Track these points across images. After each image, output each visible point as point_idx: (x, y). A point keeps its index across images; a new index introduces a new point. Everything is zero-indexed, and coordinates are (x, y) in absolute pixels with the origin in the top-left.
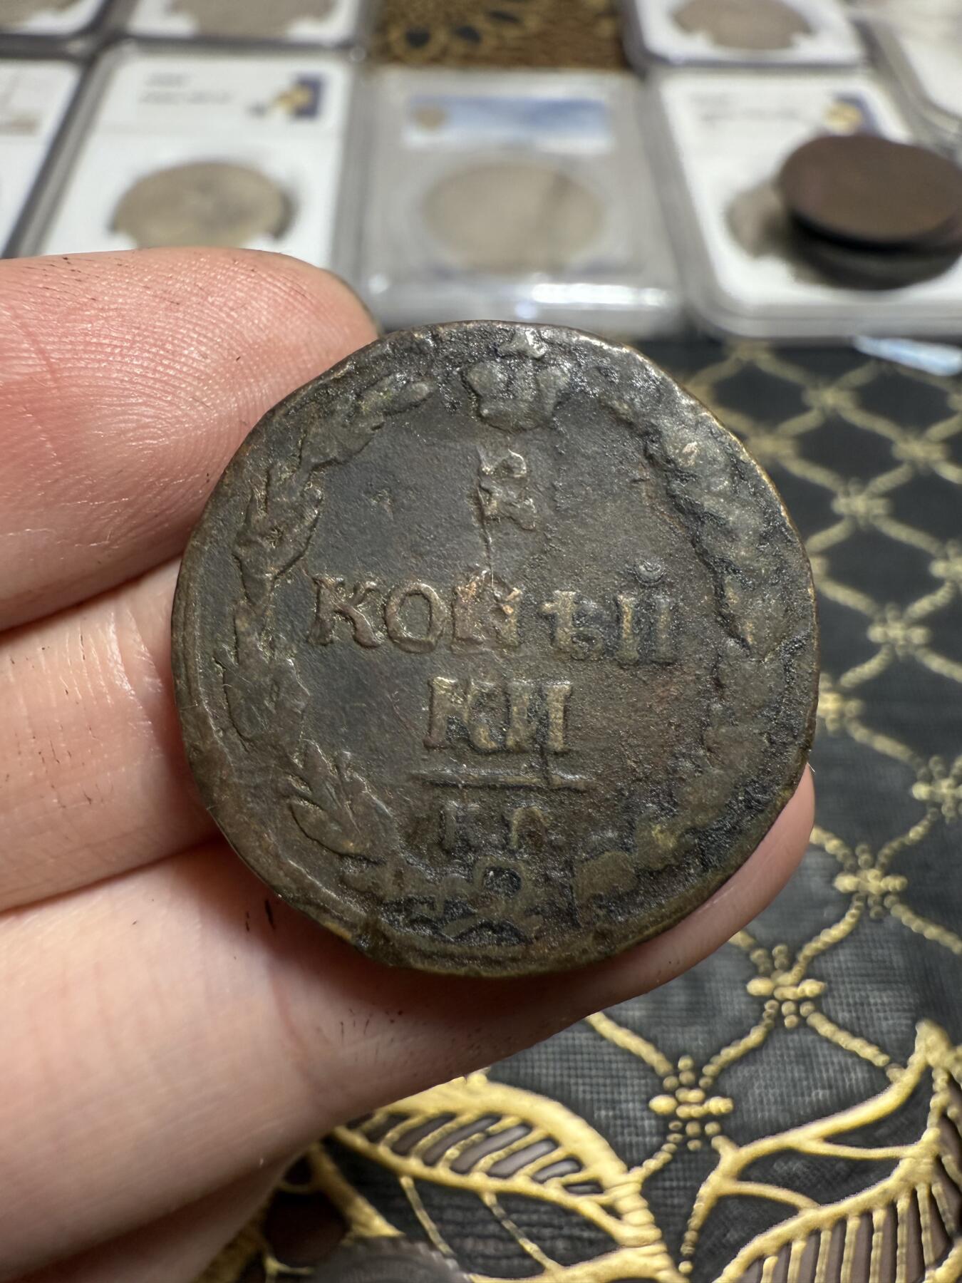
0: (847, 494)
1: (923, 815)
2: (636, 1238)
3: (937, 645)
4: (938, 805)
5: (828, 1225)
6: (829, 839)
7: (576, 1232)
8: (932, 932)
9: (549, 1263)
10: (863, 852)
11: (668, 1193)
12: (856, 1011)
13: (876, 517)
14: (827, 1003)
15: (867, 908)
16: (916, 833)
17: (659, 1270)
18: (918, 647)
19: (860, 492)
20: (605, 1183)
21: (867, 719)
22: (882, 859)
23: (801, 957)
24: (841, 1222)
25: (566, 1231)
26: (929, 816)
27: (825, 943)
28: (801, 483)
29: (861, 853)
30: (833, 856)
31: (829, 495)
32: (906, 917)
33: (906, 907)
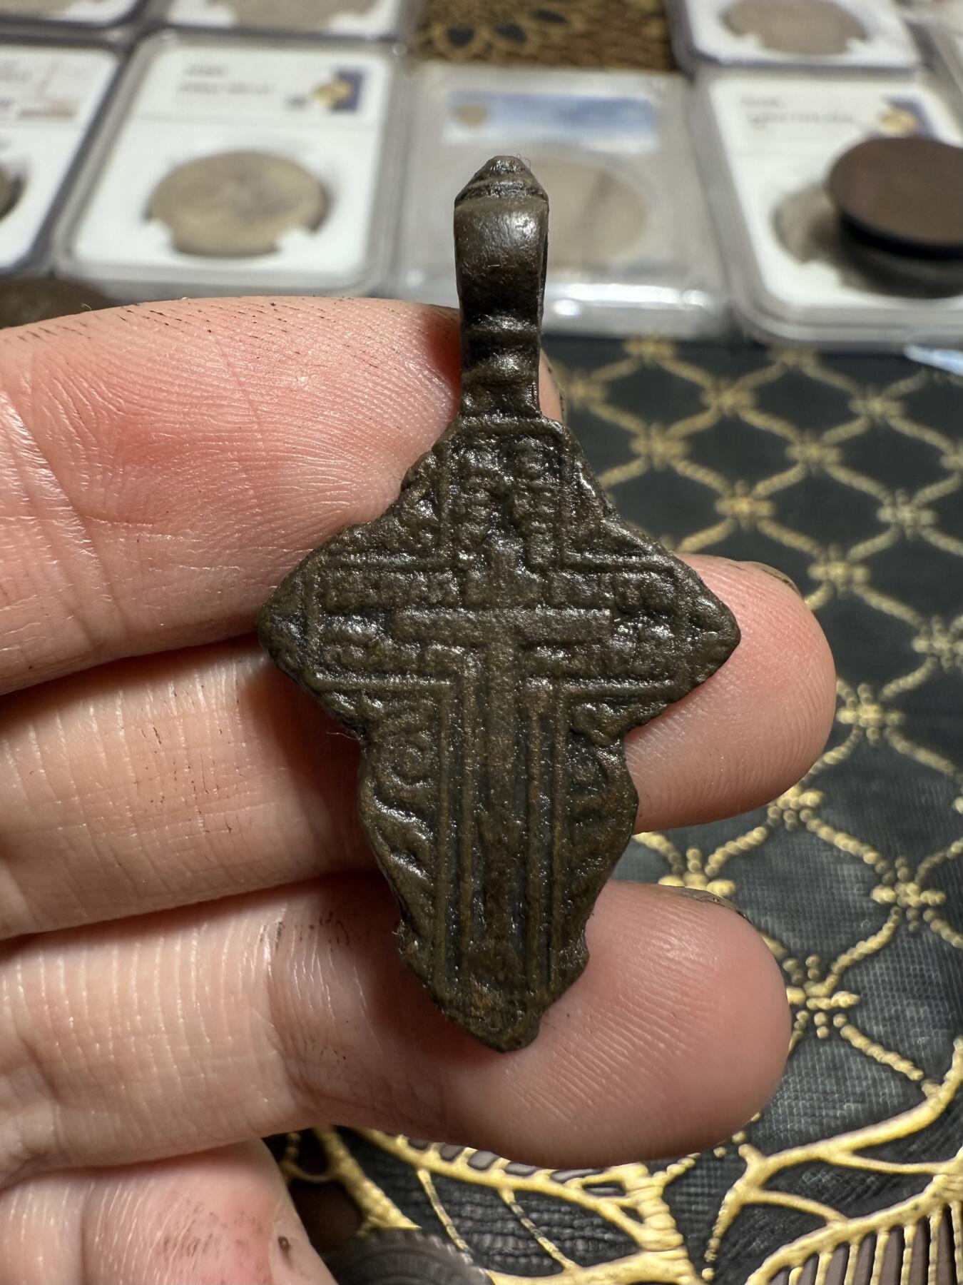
0: (894, 505)
2: (658, 1242)
5: (857, 1239)
6: (867, 851)
7: (598, 1234)
9: (568, 1263)
10: (903, 865)
11: (692, 1199)
12: (892, 1025)
13: (924, 527)
14: (862, 1016)
15: (905, 921)
16: (955, 848)
17: (680, 1275)
19: (907, 502)
20: (628, 1185)
21: (907, 731)
22: (921, 874)
23: (836, 968)
24: (871, 1235)
25: (588, 1232)
27: (860, 954)
28: (846, 491)
29: (900, 867)
30: (872, 867)
31: (875, 504)
32: (946, 933)
33: (945, 923)
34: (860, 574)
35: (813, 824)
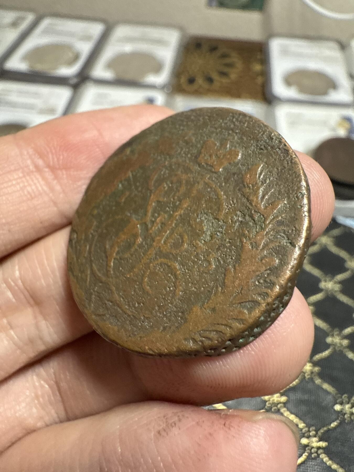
0: (326, 281)
1: (337, 419)
3: (351, 347)
6: (301, 423)
8: (334, 466)
10: (313, 430)
13: (336, 291)
15: (311, 453)
16: (333, 425)
18: (345, 348)
19: (331, 280)
21: (321, 375)
22: (319, 433)
26: (340, 419)
28: (309, 275)
30: (301, 430)
31: (318, 281)
32: (326, 459)
33: (326, 455)
35: (283, 410)
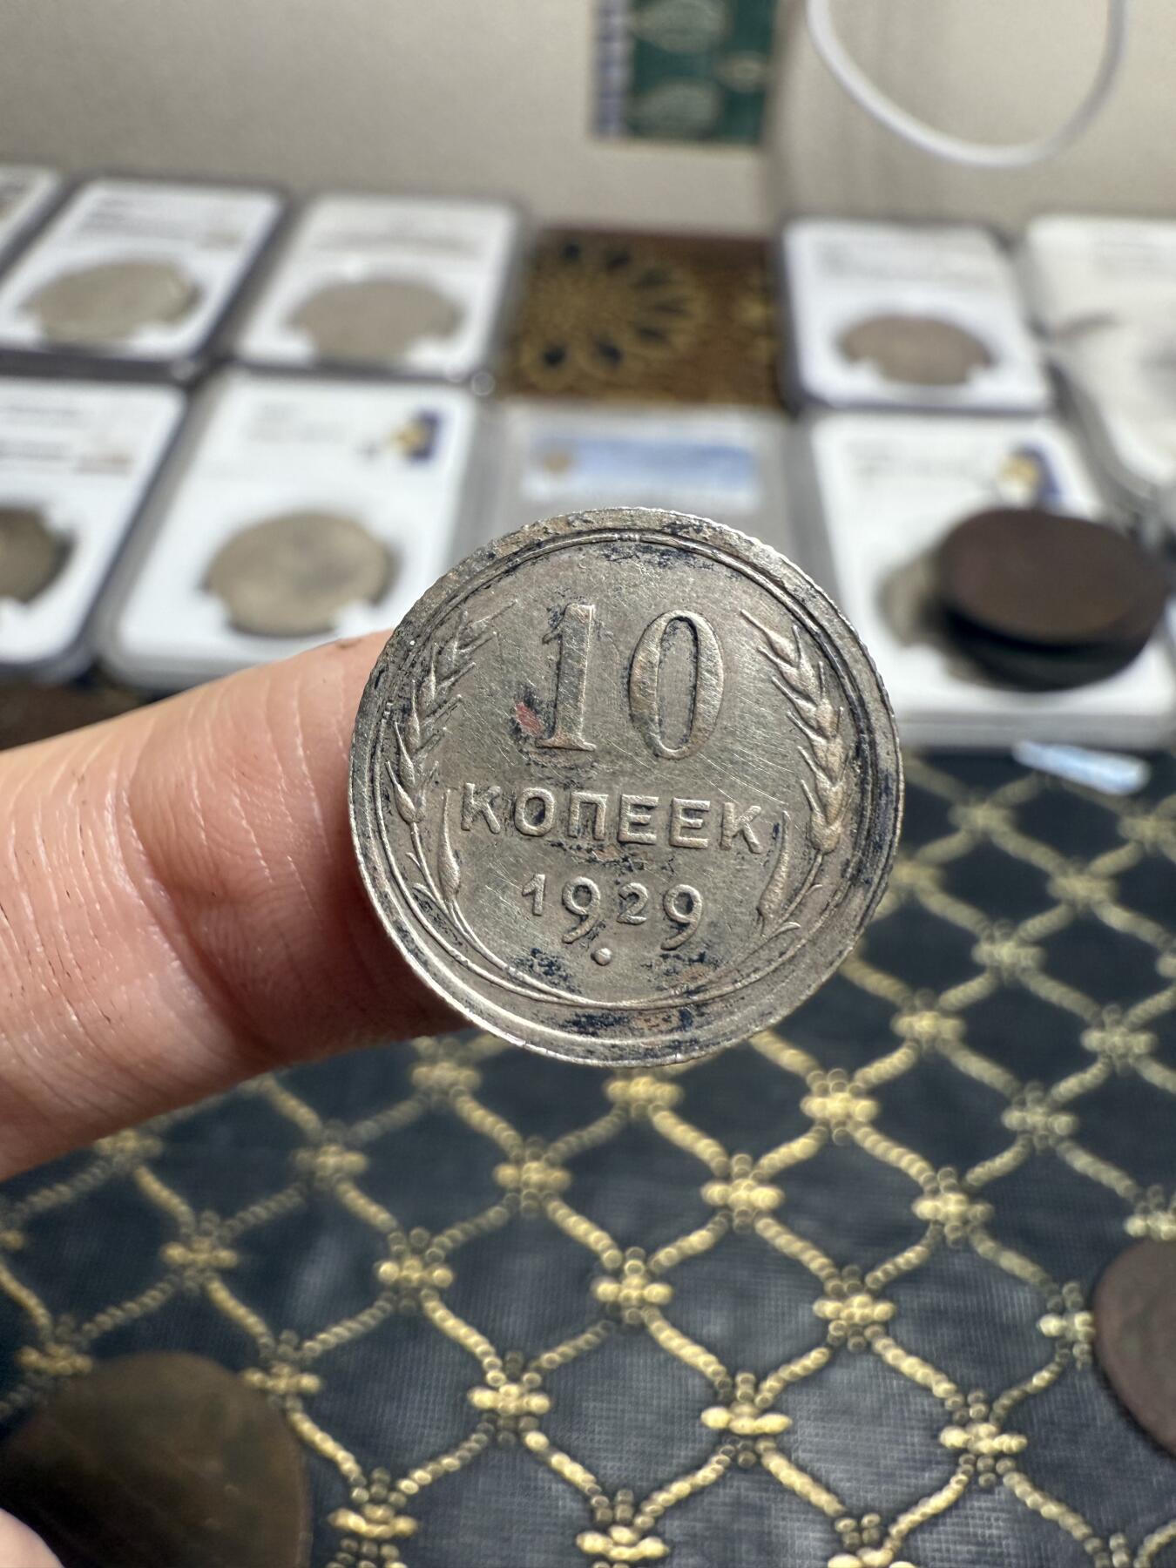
0: (992, 940)
1: (1052, 1359)
3: (1083, 1137)
4: (1071, 1345)
6: (938, 1382)
8: (1050, 1509)
10: (977, 1401)
13: (1024, 970)
15: (977, 1474)
16: (1040, 1379)
18: (1061, 1139)
19: (1007, 937)
21: (994, 1228)
22: (998, 1409)
23: (894, 1531)
26: (1057, 1359)
27: (924, 1515)
28: (942, 925)
29: (973, 1402)
30: (942, 1402)
31: (970, 940)
32: (1021, 1488)
33: (1023, 1476)
34: (950, 1028)
35: (880, 1344)
